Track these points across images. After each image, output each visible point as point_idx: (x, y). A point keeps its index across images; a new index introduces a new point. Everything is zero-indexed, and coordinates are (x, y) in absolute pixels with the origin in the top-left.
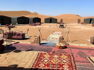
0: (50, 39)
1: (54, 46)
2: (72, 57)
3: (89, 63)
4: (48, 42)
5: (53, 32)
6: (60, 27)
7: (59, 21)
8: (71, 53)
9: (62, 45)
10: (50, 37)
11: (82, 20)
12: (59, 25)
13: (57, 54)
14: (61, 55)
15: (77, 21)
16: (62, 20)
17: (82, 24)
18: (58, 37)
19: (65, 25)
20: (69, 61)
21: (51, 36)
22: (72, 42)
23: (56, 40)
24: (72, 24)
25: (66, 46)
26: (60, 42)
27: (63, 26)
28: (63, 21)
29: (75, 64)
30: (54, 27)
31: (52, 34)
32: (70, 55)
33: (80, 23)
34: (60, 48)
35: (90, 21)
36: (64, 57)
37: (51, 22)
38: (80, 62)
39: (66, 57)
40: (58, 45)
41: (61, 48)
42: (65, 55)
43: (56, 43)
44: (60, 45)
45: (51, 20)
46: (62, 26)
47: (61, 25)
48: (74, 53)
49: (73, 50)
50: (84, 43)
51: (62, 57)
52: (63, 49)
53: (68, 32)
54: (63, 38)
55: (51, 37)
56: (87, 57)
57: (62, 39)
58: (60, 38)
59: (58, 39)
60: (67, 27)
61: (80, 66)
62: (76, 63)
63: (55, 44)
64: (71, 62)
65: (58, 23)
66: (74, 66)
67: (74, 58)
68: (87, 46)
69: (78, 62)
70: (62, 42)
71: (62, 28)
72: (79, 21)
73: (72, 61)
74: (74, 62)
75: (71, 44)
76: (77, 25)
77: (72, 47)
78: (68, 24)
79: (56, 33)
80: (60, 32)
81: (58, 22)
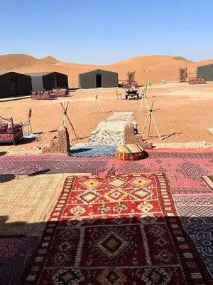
0: (100, 135)
1: (112, 154)
2: (162, 180)
3: (209, 192)
4: (95, 144)
5: (105, 115)
6: (127, 96)
7: (123, 78)
8: (161, 169)
9: (134, 149)
10: (98, 129)
11: (192, 72)
12: (123, 91)
13: (120, 175)
14: (131, 177)
15: (178, 75)
16: (131, 76)
17: (192, 82)
18: (121, 126)
19: (140, 92)
20: (154, 190)
21: (102, 126)
22: (165, 138)
23: (118, 138)
24: (162, 86)
25: (146, 150)
26: (127, 141)
27: (135, 93)
28: (137, 79)
29: (170, 198)
30: (111, 98)
31: (105, 120)
32: (156, 176)
33: (187, 80)
34: (129, 160)
36: (140, 182)
37: (99, 85)
38: (186, 192)
39: (144, 181)
40: (121, 150)
41: (132, 157)
42: (142, 176)
43: (118, 145)
44: (128, 149)
45: (98, 79)
46: (133, 94)
47: (129, 93)
48: (168, 168)
49: (165, 161)
50: (198, 140)
51: (136, 182)
52: (138, 161)
53: (151, 111)
54: (136, 130)
55: (103, 129)
56: (206, 177)
57: (132, 132)
58: (127, 129)
59: (122, 134)
60: (148, 94)
61: (186, 202)
62: (173, 195)
63: (114, 149)
64: (160, 193)
65: (120, 86)
66: (170, 204)
67: (167, 182)
68: (207, 146)
69: (180, 192)
70: (133, 142)
71: (135, 99)
72: (183, 75)
73: (162, 190)
74: (169, 193)
75: (158, 145)
76: (180, 89)
77: (163, 154)
78: (151, 87)
79: (116, 115)
80: (127, 113)
81: (119, 83)
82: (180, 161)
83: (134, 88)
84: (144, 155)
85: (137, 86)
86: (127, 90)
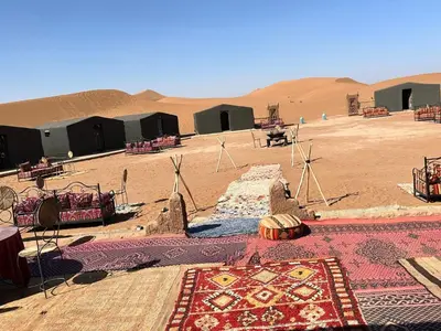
0: (231, 203)
1: (254, 230)
2: (335, 269)
3: (411, 284)
4: (225, 217)
5: (238, 171)
6: (268, 141)
7: (260, 115)
8: (332, 252)
9: (287, 221)
10: (228, 193)
11: (367, 101)
12: (262, 134)
13: (268, 264)
14: (286, 266)
15: (346, 107)
16: (273, 110)
17: (367, 114)
18: (264, 188)
19: (289, 133)
20: (324, 286)
21: (235, 189)
22: (333, 203)
23: (261, 206)
24: (320, 123)
25: (305, 223)
26: (275, 210)
27: (281, 135)
28: (283, 115)
29: (351, 296)
30: (245, 145)
31: (238, 179)
32: (325, 263)
33: (360, 112)
34: (280, 239)
35: (403, 97)
36: (301, 273)
37: (225, 127)
38: (374, 286)
39: (307, 272)
40: (267, 223)
41: (284, 235)
42: (302, 263)
43: (260, 217)
44: (279, 223)
45: (224, 118)
46: (278, 138)
47: (272, 136)
48: (342, 249)
49: (337, 239)
50: (387, 203)
51: (293, 273)
52: (292, 242)
53: (308, 162)
54: (288, 192)
55: (236, 194)
56: (404, 260)
57: (281, 197)
58: (273, 192)
59: (267, 199)
60: (300, 137)
61: (376, 301)
62: (355, 293)
63: (256, 223)
64: (333, 289)
65: (257, 127)
66: (350, 306)
67: (343, 271)
68: (402, 213)
69: (364, 287)
70: (284, 211)
71: (280, 145)
72: (353, 106)
73: (336, 285)
74: (348, 290)
75: (325, 214)
76: (345, 126)
77: (334, 228)
78: (304, 125)
79: (254, 171)
80: (271, 167)
81: (256, 122)
82: (361, 237)
83: (279, 129)
84: (304, 231)
85: (283, 126)
86: (269, 133)
